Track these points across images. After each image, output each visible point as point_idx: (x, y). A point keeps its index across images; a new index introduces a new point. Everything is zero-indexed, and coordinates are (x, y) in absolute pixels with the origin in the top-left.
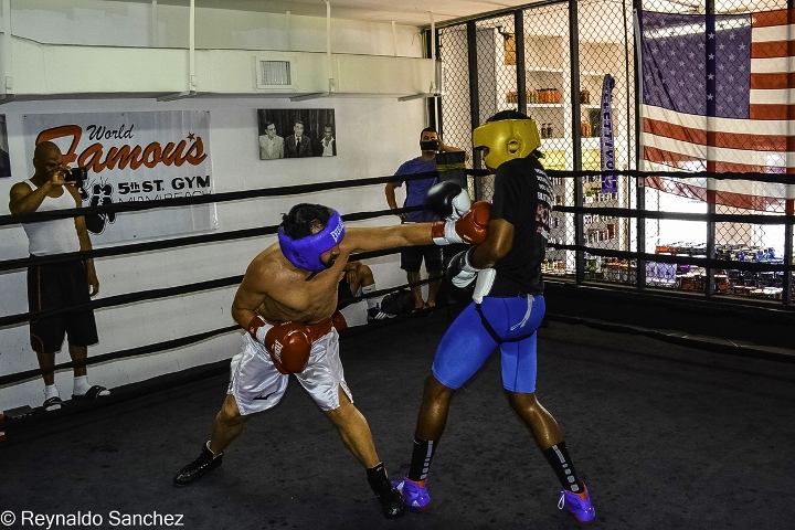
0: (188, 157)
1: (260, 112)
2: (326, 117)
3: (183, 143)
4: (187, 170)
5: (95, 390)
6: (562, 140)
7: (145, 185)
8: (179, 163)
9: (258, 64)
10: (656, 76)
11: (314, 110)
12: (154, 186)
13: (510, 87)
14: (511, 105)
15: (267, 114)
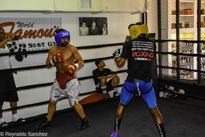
0: (54, 34)
1: (80, 18)
2: (104, 21)
3: (52, 29)
4: (53, 39)
6: (193, 29)
7: (38, 44)
8: (50, 36)
11: (100, 18)
12: (42, 45)
13: (173, 9)
14: (173, 15)
15: (83, 19)
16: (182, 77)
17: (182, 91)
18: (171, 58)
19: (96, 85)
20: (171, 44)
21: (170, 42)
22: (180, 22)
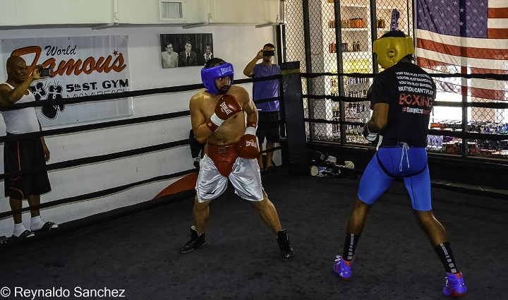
0: (113, 67)
1: (162, 36)
2: (206, 40)
3: (110, 57)
4: (113, 75)
5: (48, 225)
6: (366, 53)
7: (84, 86)
8: (107, 70)
9: (160, 4)
10: (426, 11)
11: (199, 35)
12: (91, 86)
13: (330, 17)
14: (331, 30)
15: (167, 37)
16: (349, 139)
17: (350, 164)
18: (330, 105)
19: (193, 157)
20: (329, 80)
21: (326, 77)
22: (343, 42)
